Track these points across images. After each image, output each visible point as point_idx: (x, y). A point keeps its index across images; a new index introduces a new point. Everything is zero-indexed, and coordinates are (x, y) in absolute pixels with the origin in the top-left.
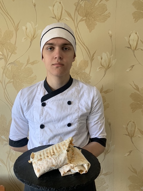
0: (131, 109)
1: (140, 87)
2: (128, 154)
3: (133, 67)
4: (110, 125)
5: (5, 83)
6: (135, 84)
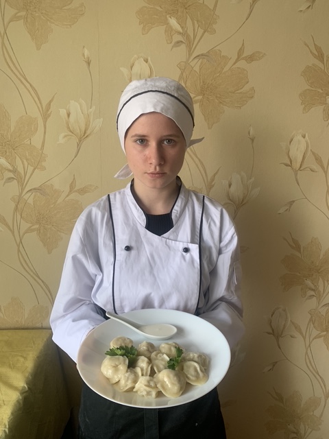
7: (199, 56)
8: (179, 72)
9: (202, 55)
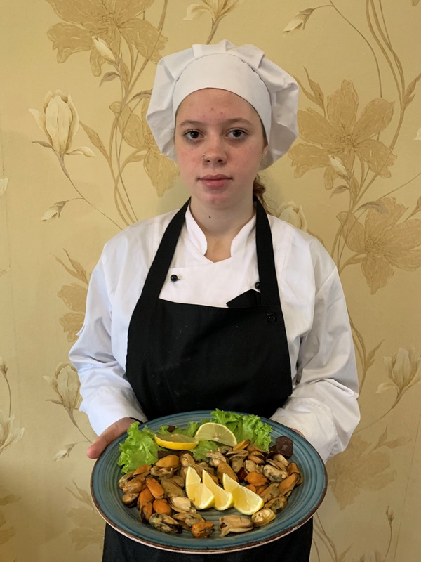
5: (118, 160)
7: (366, 205)
8: (338, 224)
9: (371, 203)
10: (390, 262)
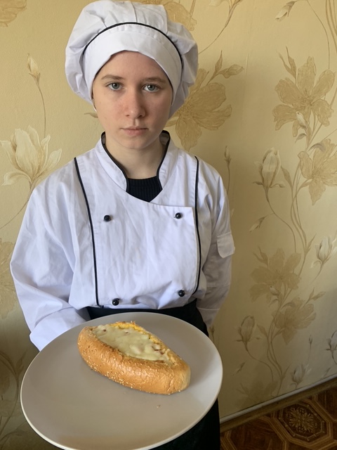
0: (275, 121)
1: (299, 66)
2: (257, 225)
3: (291, 7)
4: (228, 161)
6: (289, 57)
10: (198, 123)
